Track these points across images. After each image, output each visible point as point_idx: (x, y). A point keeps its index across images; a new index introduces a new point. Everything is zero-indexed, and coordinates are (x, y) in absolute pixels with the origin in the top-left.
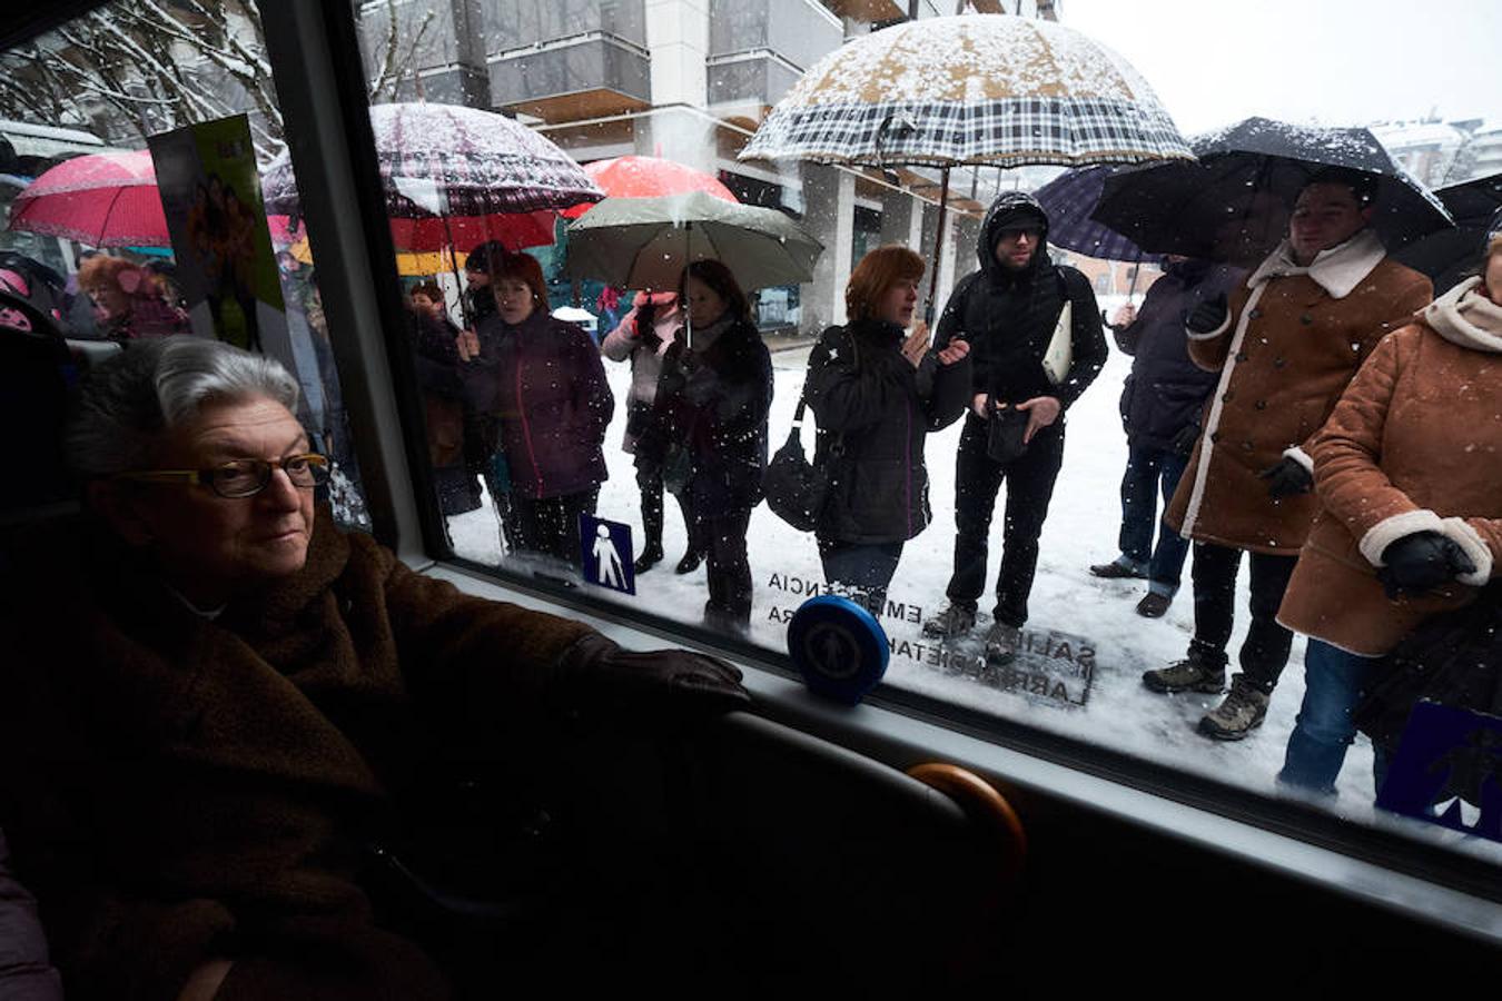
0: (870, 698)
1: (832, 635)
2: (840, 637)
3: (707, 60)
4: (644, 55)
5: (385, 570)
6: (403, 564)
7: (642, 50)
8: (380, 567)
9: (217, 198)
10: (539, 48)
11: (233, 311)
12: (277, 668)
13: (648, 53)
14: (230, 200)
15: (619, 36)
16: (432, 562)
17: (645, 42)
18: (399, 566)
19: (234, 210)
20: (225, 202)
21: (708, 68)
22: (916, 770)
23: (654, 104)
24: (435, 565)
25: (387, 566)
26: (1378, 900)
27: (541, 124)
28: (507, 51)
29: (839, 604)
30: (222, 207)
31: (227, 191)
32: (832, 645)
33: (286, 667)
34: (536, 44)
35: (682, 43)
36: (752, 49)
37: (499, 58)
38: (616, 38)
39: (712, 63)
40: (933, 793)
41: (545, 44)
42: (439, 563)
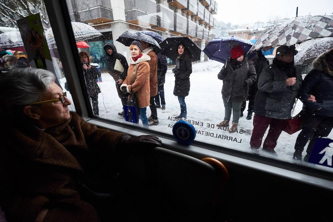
0: (192, 144)
1: (183, 130)
2: (185, 130)
3: (125, 10)
4: (111, 10)
5: (80, 121)
6: (83, 119)
7: (110, 9)
8: (79, 120)
9: (34, 34)
10: (88, 9)
11: (40, 61)
12: (59, 142)
13: (112, 10)
14: (37, 35)
15: (104, 6)
16: (90, 119)
17: (111, 7)
18: (83, 120)
19: (38, 37)
20: (36, 35)
21: (125, 12)
22: (204, 159)
23: (114, 20)
24: (91, 119)
25: (81, 120)
26: (308, 183)
27: (92, 25)
28: (83, 10)
29: (184, 122)
30: (35, 36)
31: (36, 33)
32: (183, 132)
33: (61, 142)
34: (88, 8)
35: (118, 7)
36: (133, 8)
37: (81, 11)
38: (104, 7)
39: (126, 11)
40: (207, 164)
41: (89, 8)
42: (92, 119)
